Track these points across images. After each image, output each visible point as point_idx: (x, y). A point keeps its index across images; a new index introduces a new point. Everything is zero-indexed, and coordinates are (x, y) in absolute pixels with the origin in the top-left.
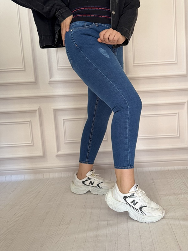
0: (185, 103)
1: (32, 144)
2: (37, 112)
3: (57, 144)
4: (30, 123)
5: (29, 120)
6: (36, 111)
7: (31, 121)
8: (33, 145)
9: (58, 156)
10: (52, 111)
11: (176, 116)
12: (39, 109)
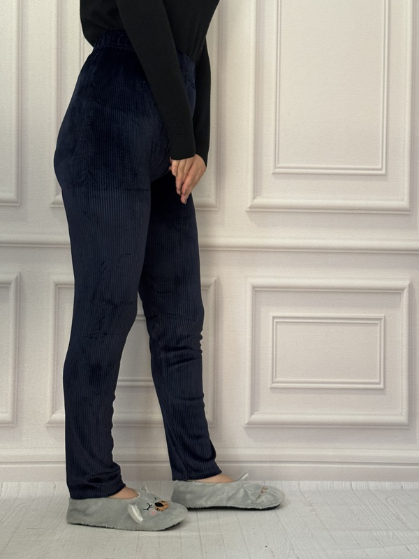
0: (403, 290)
2: (13, 288)
6: (10, 284)
9: (52, 425)
10: (52, 287)
12: (17, 278)
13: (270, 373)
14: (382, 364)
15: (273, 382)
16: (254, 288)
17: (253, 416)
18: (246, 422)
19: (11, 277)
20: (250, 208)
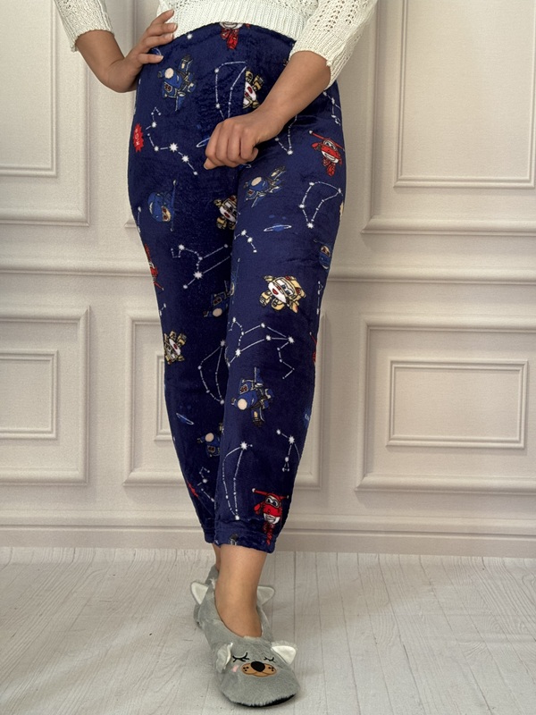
1: (53, 436)
2: (82, 324)
3: (131, 442)
4: (55, 361)
5: (52, 350)
6: (79, 319)
7: (58, 352)
8: (57, 439)
9: (132, 485)
10: (128, 324)
11: (519, 375)
12: (86, 313)
13: (387, 428)
14: (523, 418)
15: (390, 439)
16: (368, 326)
17: (366, 479)
18: (357, 485)
20: (365, 229)
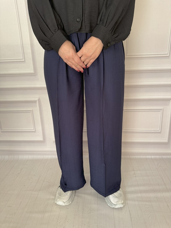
1: (34, 130)
4: (32, 112)
6: (36, 101)
8: (35, 132)
11: (160, 112)
12: (38, 99)
19: (37, 99)
